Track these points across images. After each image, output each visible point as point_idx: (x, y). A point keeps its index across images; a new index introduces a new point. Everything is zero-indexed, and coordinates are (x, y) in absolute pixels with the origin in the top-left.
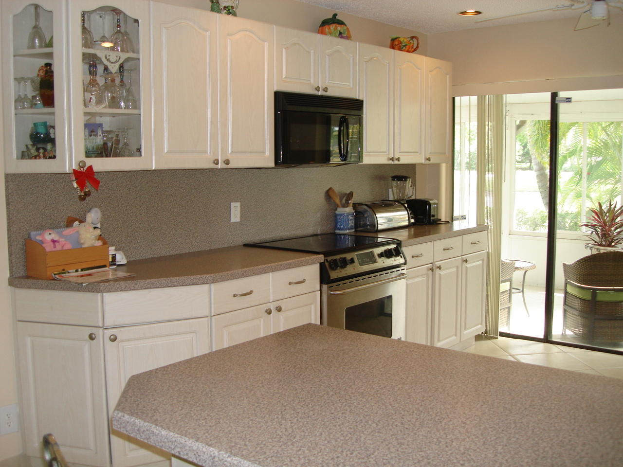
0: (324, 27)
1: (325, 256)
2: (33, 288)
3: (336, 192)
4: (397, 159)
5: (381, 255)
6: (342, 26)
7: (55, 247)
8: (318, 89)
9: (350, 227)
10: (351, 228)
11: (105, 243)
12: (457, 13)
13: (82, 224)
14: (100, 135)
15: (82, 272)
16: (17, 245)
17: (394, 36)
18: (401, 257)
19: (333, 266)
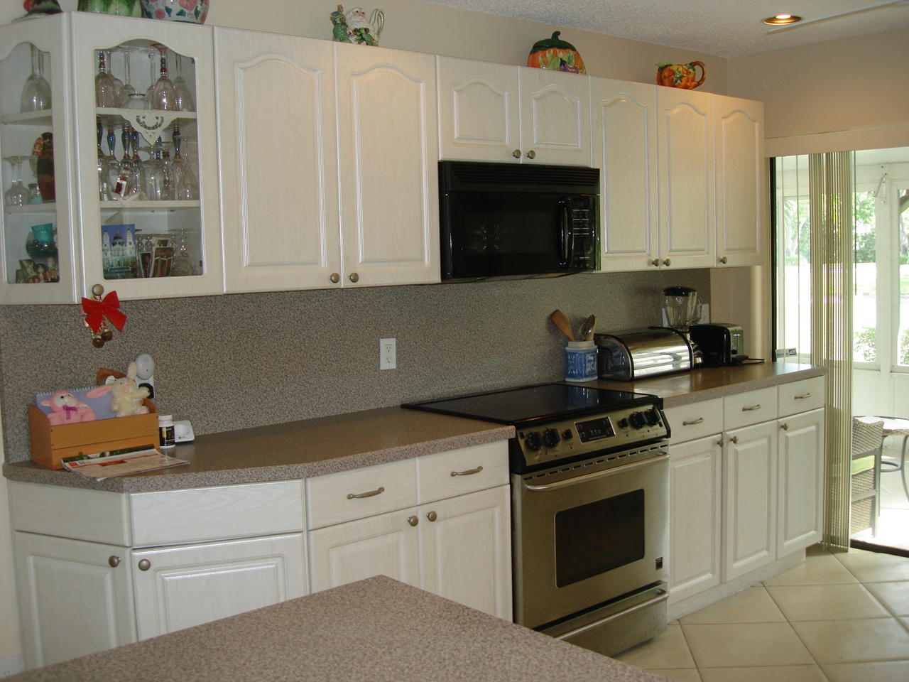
0: (536, 55)
1: (517, 428)
2: (33, 481)
3: (567, 316)
4: (664, 263)
5: (622, 424)
6: (567, 50)
7: (68, 418)
8: (517, 154)
9: (589, 373)
10: (591, 374)
11: (152, 411)
12: (762, 21)
13: (120, 380)
14: (130, 243)
15: (111, 457)
16: (15, 414)
17: (664, 63)
18: (661, 425)
19: (531, 444)
